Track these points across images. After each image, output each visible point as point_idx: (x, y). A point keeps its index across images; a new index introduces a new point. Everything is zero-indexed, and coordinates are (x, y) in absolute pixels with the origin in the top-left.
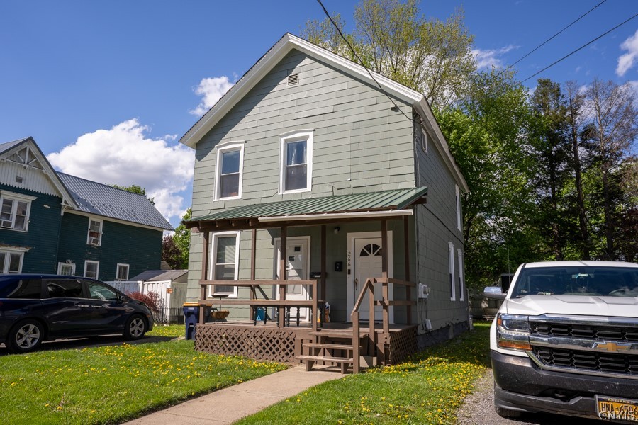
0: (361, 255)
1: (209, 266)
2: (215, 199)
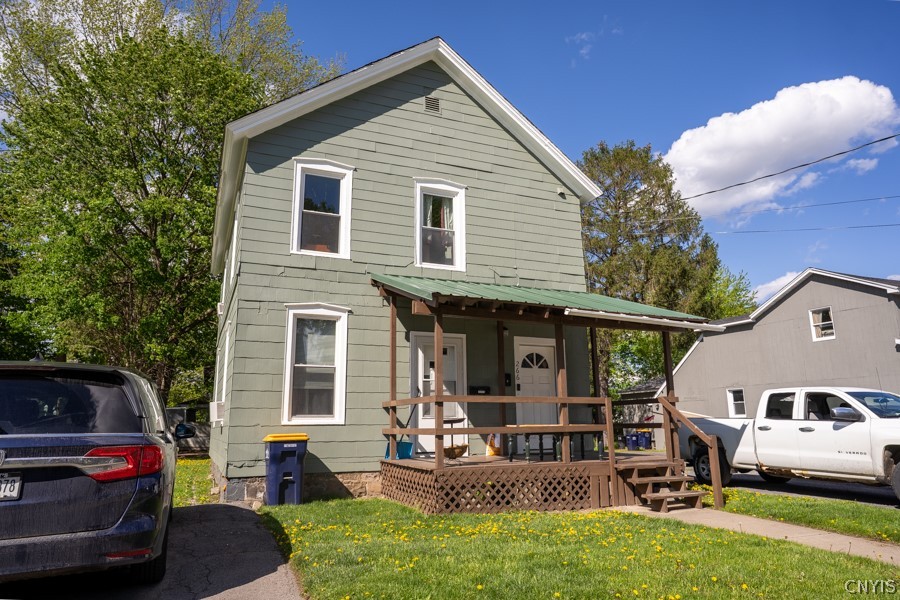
0: (522, 366)
1: (282, 368)
2: (294, 249)
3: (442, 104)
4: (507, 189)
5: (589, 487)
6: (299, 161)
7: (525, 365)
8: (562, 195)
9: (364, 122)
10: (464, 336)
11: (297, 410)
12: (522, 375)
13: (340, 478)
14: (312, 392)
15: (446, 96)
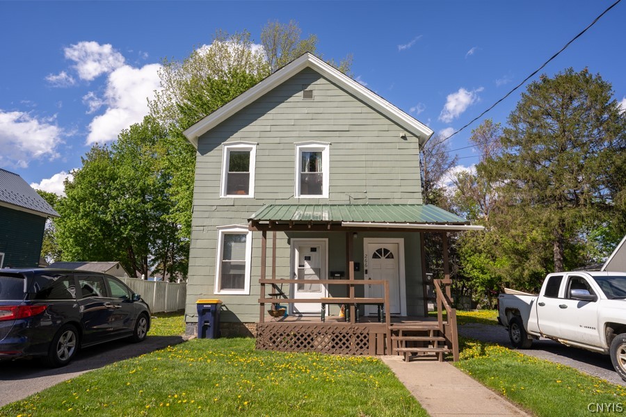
0: (373, 257)
1: (215, 262)
2: (222, 196)
3: (315, 93)
5: (368, 341)
6: (225, 145)
7: (375, 256)
8: (404, 138)
9: (263, 114)
10: (327, 240)
11: (223, 286)
12: (370, 263)
13: (246, 325)
14: (235, 276)
15: (317, 87)
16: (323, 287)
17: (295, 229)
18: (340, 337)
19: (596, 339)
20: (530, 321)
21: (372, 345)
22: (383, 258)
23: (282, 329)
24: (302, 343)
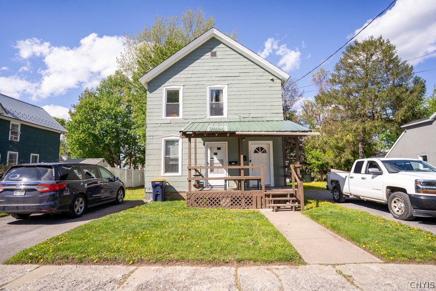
0: (254, 152)
1: (161, 157)
2: (164, 117)
3: (217, 53)
4: (246, 82)
5: (252, 201)
6: (164, 86)
7: (255, 152)
8: (272, 80)
9: (186, 67)
10: (227, 142)
11: (166, 171)
12: (252, 156)
13: (181, 194)
14: (173, 165)
15: (219, 49)
16: (225, 171)
17: (208, 136)
18: (236, 199)
19: (381, 196)
20: (344, 187)
21: (254, 203)
22: (260, 153)
23: (202, 195)
24: (213, 203)
